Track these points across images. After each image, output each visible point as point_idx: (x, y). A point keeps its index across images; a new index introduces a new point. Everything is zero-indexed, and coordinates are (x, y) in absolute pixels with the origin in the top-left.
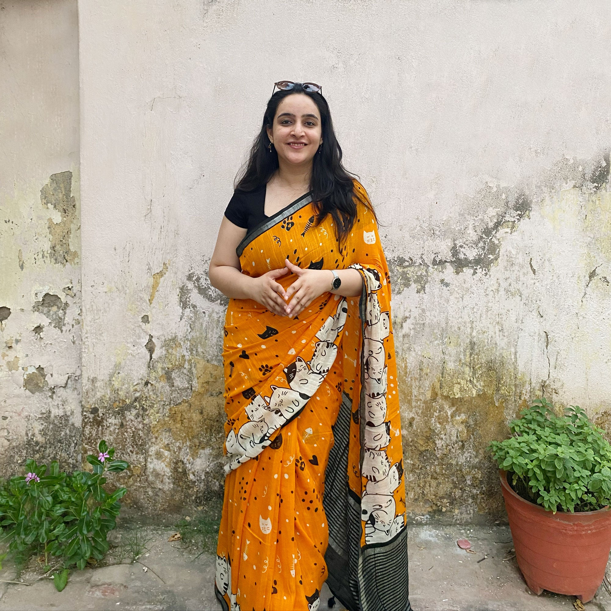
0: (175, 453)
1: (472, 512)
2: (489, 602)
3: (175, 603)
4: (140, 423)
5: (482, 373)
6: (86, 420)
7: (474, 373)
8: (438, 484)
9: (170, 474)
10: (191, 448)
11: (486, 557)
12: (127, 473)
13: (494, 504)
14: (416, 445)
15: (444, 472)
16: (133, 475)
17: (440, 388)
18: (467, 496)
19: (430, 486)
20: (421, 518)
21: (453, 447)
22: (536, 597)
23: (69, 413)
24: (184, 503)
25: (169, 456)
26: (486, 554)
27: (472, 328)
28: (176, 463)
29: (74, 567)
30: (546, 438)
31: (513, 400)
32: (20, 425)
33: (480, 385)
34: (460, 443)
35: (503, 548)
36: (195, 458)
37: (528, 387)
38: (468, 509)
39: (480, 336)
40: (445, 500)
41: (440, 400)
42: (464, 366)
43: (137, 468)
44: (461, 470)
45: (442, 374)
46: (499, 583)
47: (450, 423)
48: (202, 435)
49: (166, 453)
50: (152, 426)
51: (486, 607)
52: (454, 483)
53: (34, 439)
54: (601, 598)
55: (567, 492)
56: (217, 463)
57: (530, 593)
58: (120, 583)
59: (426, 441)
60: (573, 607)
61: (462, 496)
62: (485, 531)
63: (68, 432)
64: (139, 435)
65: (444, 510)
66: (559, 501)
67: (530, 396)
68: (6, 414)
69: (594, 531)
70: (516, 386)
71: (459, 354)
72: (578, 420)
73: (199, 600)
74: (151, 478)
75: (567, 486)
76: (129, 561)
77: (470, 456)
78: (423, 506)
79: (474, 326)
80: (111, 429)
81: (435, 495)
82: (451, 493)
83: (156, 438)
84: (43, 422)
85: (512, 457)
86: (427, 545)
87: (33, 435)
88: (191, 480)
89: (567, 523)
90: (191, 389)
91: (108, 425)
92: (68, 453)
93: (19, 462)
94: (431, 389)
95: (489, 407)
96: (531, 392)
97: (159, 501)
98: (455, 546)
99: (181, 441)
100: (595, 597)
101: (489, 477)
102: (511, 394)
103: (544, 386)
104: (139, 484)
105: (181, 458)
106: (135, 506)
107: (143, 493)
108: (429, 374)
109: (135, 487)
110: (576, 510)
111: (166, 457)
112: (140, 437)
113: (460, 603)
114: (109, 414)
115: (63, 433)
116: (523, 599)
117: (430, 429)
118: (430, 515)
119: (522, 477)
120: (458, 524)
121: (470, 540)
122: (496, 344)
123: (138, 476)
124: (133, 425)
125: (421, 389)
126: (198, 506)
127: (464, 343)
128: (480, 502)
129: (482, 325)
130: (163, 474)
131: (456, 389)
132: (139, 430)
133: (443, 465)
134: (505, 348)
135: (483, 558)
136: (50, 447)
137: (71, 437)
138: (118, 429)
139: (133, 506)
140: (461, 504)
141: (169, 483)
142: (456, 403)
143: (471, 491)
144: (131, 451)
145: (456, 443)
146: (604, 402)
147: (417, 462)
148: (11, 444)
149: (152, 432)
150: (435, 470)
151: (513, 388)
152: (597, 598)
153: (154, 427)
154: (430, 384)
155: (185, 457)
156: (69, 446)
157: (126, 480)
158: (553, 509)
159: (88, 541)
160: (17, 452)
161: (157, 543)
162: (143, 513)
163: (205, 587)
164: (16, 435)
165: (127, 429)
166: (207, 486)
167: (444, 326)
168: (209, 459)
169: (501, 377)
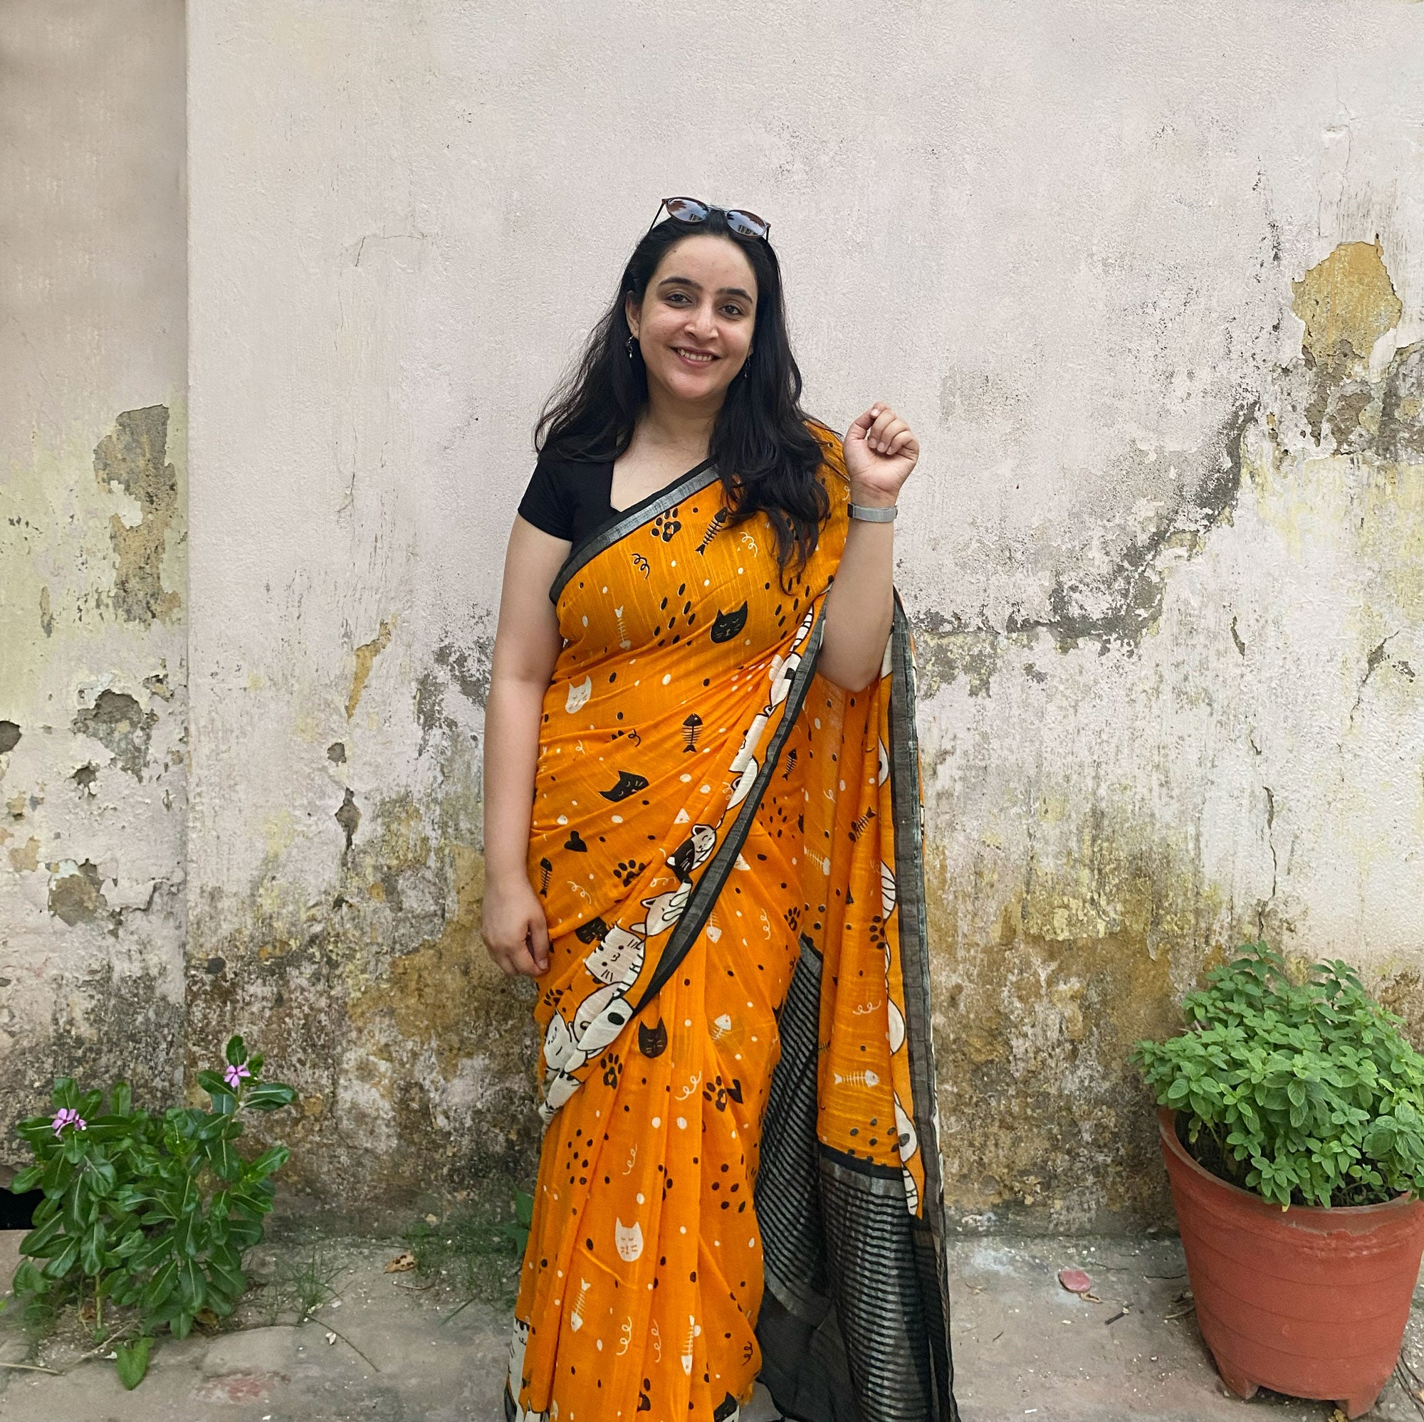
0: (403, 1065)
1: (1094, 1205)
2: (1133, 1415)
3: (402, 1417)
4: (321, 995)
5: (1120, 882)
6: (195, 988)
7: (1101, 884)
8: (1017, 1141)
9: (392, 1114)
10: (440, 1054)
11: (1125, 1311)
12: (289, 1113)
13: (1146, 1188)
14: (965, 1049)
15: (1029, 1112)
16: (304, 1117)
17: (1023, 916)
18: (1082, 1168)
19: (996, 1145)
20: (975, 1221)
21: (1050, 1055)
22: (1242, 1404)
23: (154, 972)
24: (422, 1184)
25: (389, 1074)
26: (1126, 1303)
27: (1096, 777)
28: (406, 1089)
29: (163, 1334)
30: (1266, 1035)
31: (1191, 945)
32: (40, 1000)
33: (1114, 910)
34: (1068, 1046)
35: (1165, 1289)
36: (450, 1077)
37: (1224, 916)
38: (1084, 1199)
39: (1116, 798)
40: (1032, 1178)
41: (1022, 946)
42: (1077, 865)
43: (313, 1100)
44: (1069, 1110)
45: (1028, 884)
46: (1155, 1371)
47: (1045, 1000)
48: (466, 1023)
49: (383, 1066)
50: (350, 1003)
52: (1052, 1137)
53: (73, 1033)
54: (1392, 1406)
55: (1315, 1159)
56: (502, 1090)
57: (1226, 1394)
58: (273, 1369)
59: (990, 1039)
61: (1071, 1169)
62: (1123, 1250)
63: (151, 1014)
64: (320, 1022)
65: (1029, 1200)
66: (1297, 1181)
67: (1230, 937)
68: (8, 973)
69: (1376, 1251)
70: (1198, 913)
71: (1066, 837)
72: (1340, 994)
73: (458, 1410)
74: (346, 1124)
75: (1314, 1145)
76: (293, 1318)
77: (1091, 1077)
78: (981, 1192)
79: (1102, 773)
80: (255, 1009)
81: (1008, 1166)
82: (1045, 1162)
83: (360, 1031)
84: (93, 993)
85: (1189, 1079)
86: (990, 1282)
87: (71, 1022)
88: (441, 1130)
89: (1314, 1231)
90: (443, 916)
91: (247, 999)
92: (152, 1064)
93: (37, 1084)
94: (1001, 920)
95: (1135, 963)
96: (1232, 927)
97: (364, 1177)
98: (1054, 1284)
99: (417, 1039)
100: (1377, 1404)
101: (1133, 1124)
102: (1185, 932)
103: (1262, 915)
104: (318, 1139)
105: (418, 1076)
106: (308, 1190)
107: (327, 1160)
108: (996, 885)
109: (308, 1146)
110: (1335, 1201)
111: (383, 1076)
112: (322, 1029)
113: (1066, 1417)
114: (250, 974)
115: (140, 1018)
116: (1208, 1407)
117: (998, 1011)
118: (996, 1214)
119: (1210, 1125)
120: (1062, 1234)
121: (1088, 1272)
122: (1152, 815)
123: (316, 1120)
124: (306, 1000)
125: (977, 920)
126: (455, 1190)
127: (1078, 813)
128: (1114, 1183)
129: (1120, 771)
130: (374, 1114)
131: (1060, 918)
132: (320, 1011)
133: (1026, 1096)
134: (1173, 825)
135: (1118, 1313)
136: (110, 1051)
137: (159, 1026)
138: (271, 1009)
139: (303, 1190)
140: (1068, 1187)
141: (389, 1136)
142: (1060, 953)
143: (1091, 1158)
144: (299, 1061)
145: (1059, 1046)
146: (1402, 952)
147: (968, 1088)
148: (17, 1042)
149: (350, 1017)
150: (1008, 1107)
151: (1191, 917)
152: (1382, 1405)
153: (354, 1006)
154: (998, 908)
155: (427, 1074)
156: (154, 1049)
157: (288, 1129)
158: (1281, 1199)
159: (198, 1270)
160: (32, 1063)
161: (359, 1276)
162: (327, 1207)
163: (470, 1378)
164: (30, 1021)
165: (291, 1008)
166: (477, 1143)
167: (1032, 772)
168: (483, 1081)
169: (1164, 893)
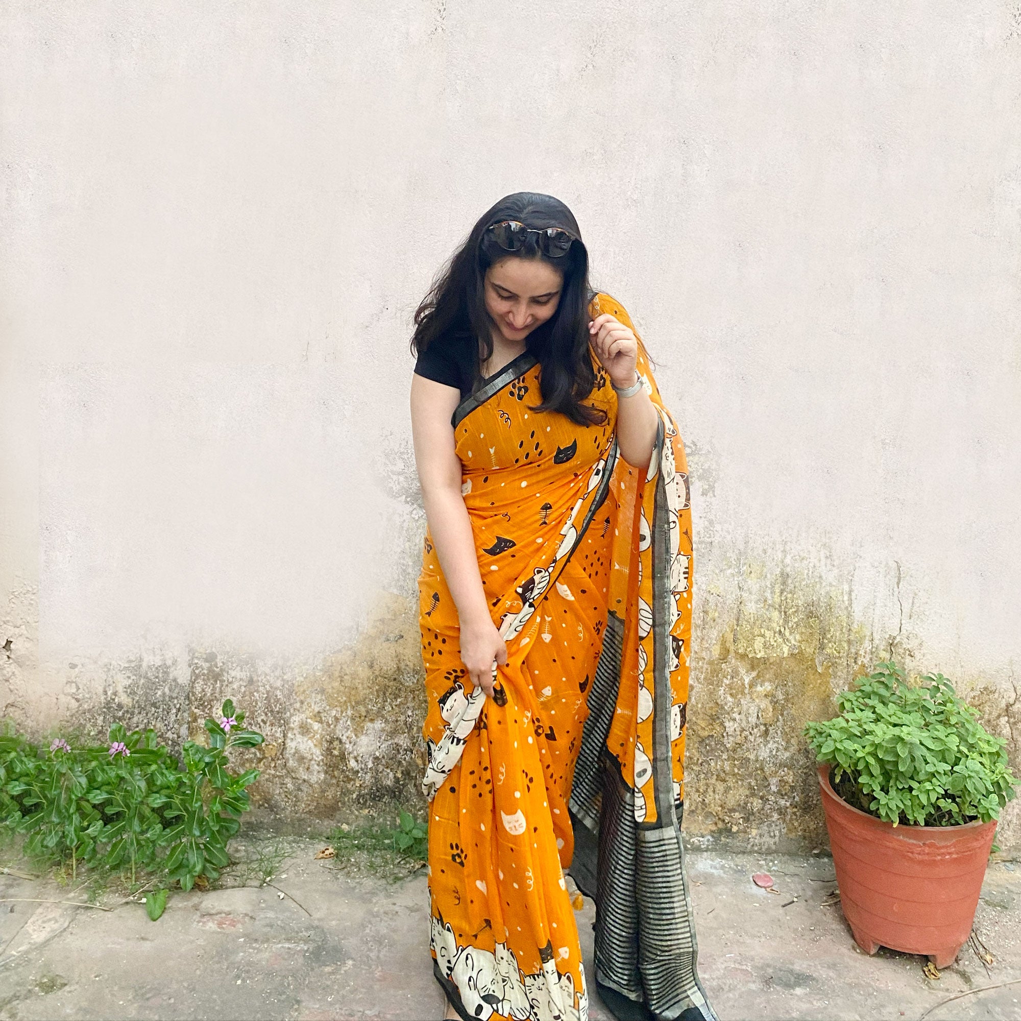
0: (329, 726)
1: (777, 833)
2: (796, 960)
3: (327, 943)
4: (278, 679)
5: (799, 620)
6: (197, 672)
7: (786, 621)
8: (727, 790)
9: (321, 757)
10: (353, 719)
11: (795, 900)
12: (256, 755)
13: (812, 823)
14: (695, 728)
15: (736, 770)
16: (265, 758)
17: (734, 641)
18: (771, 809)
19: (714, 791)
20: (699, 841)
21: (750, 733)
22: (868, 957)
23: (169, 663)
24: (340, 804)
25: (320, 731)
26: (796, 895)
27: (784, 551)
28: (331, 742)
29: (177, 888)
30: (888, 718)
31: (845, 664)
32: (96, 678)
33: (794, 639)
34: (763, 728)
35: (823, 888)
36: (359, 735)
37: (867, 645)
38: (771, 829)
39: (796, 565)
40: (737, 814)
41: (733, 661)
42: (771, 609)
43: (271, 747)
44: (762, 769)
45: (738, 620)
46: (813, 936)
47: (748, 697)
48: (371, 700)
49: (316, 726)
50: (297, 684)
51: (791, 967)
52: (751, 788)
53: (116, 700)
54: (967, 963)
55: (914, 793)
56: (392, 744)
57: (858, 951)
58: (244, 912)
59: (711, 722)
60: (922, 973)
61: (763, 809)
62: (797, 863)
63: (167, 690)
64: (276, 696)
65: (735, 829)
66: (902, 807)
67: (871, 659)
68: (76, 661)
69: (954, 856)
70: (849, 642)
71: (762, 590)
72: (939, 695)
73: (362, 940)
74: (291, 763)
75: (915, 785)
76: (257, 883)
77: (777, 749)
78: (703, 823)
79: (788, 548)
80: (235, 686)
81: (721, 806)
82: (746, 804)
83: (302, 702)
84: (130, 675)
85: (835, 741)
86: (708, 880)
87: (115, 694)
88: (352, 769)
89: (915, 842)
90: (357, 629)
91: (230, 679)
92: (166, 722)
93: (92, 733)
94: (720, 643)
95: (808, 674)
96: (872, 653)
97: (303, 798)
98: (749, 881)
99: (339, 709)
100: (957, 961)
101: (804, 781)
102: (841, 654)
103: (892, 645)
104: (273, 772)
105: (338, 733)
106: (266, 805)
107: (279, 786)
108: (717, 620)
109: (267, 776)
110: (927, 824)
111: (316, 732)
112: (278, 701)
113: (753, 960)
114: (232, 663)
115: (159, 693)
116: (846, 959)
117: (717, 703)
118: (713, 837)
119: (849, 771)
120: (756, 852)
121: (772, 875)
122: (821, 577)
123: (273, 760)
124: (268, 681)
125: (704, 642)
126: (361, 809)
127: (771, 574)
128: (791, 820)
129: (800, 548)
130: (310, 757)
131: (758, 643)
132: (276, 688)
133: (734, 759)
134: (834, 584)
135: (791, 901)
136: (140, 713)
137: (171, 698)
138: (245, 687)
139: (263, 805)
140: (760, 821)
141: (319, 772)
142: (758, 666)
143: (776, 802)
144: (263, 721)
145: (756, 727)
146: (984, 672)
147: (696, 753)
148: (81, 705)
149: (296, 693)
150: (722, 767)
151: (845, 645)
152: (960, 962)
153: (298, 686)
154: (718, 635)
155: (345, 733)
156: (168, 713)
157: (254, 765)
158: (893, 819)
159: (198, 848)
160: (90, 719)
161: (298, 861)
162: (278, 816)
163: (370, 922)
164: (88, 693)
165: (259, 686)
166: (376, 779)
167: (742, 547)
168: (380, 738)
169: (827, 628)
